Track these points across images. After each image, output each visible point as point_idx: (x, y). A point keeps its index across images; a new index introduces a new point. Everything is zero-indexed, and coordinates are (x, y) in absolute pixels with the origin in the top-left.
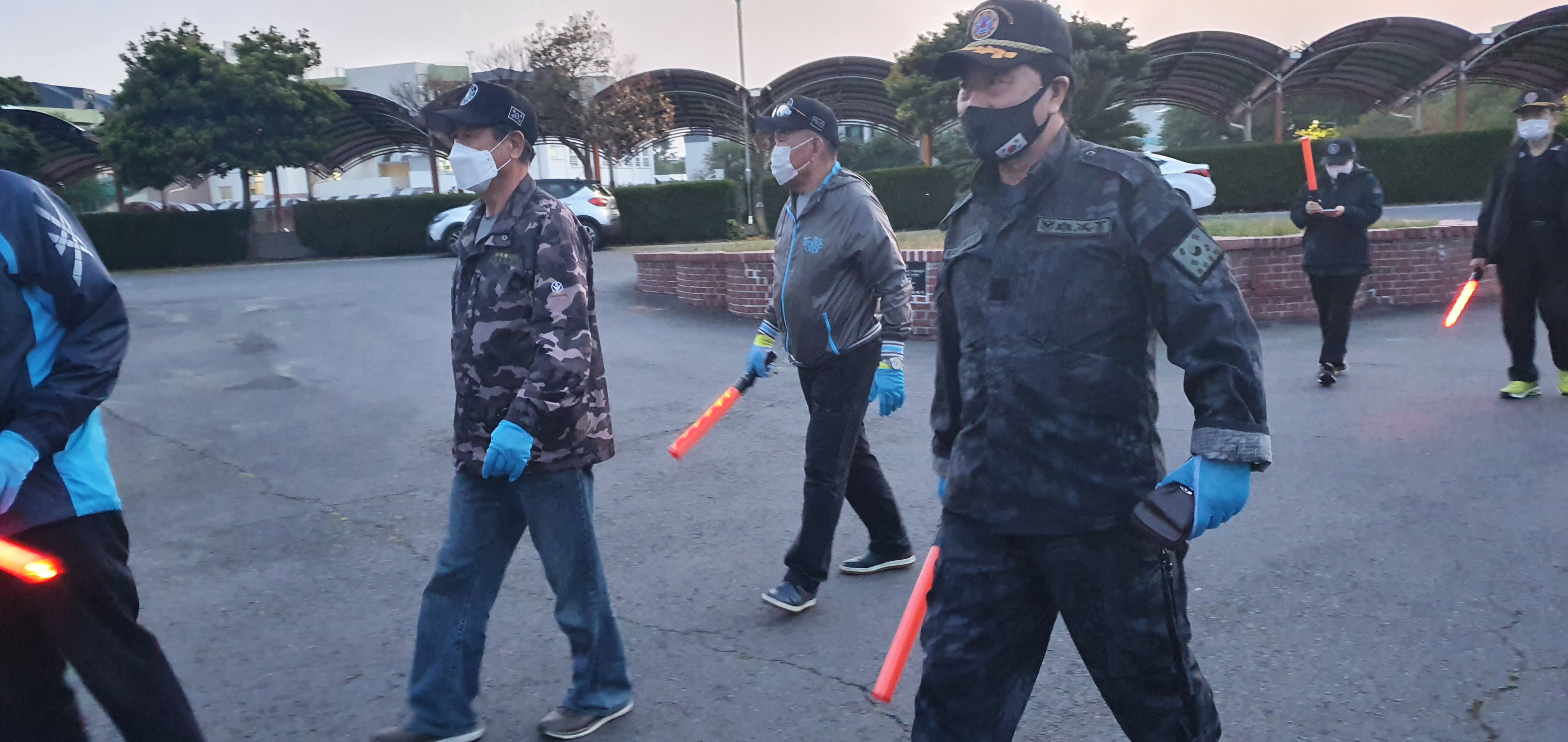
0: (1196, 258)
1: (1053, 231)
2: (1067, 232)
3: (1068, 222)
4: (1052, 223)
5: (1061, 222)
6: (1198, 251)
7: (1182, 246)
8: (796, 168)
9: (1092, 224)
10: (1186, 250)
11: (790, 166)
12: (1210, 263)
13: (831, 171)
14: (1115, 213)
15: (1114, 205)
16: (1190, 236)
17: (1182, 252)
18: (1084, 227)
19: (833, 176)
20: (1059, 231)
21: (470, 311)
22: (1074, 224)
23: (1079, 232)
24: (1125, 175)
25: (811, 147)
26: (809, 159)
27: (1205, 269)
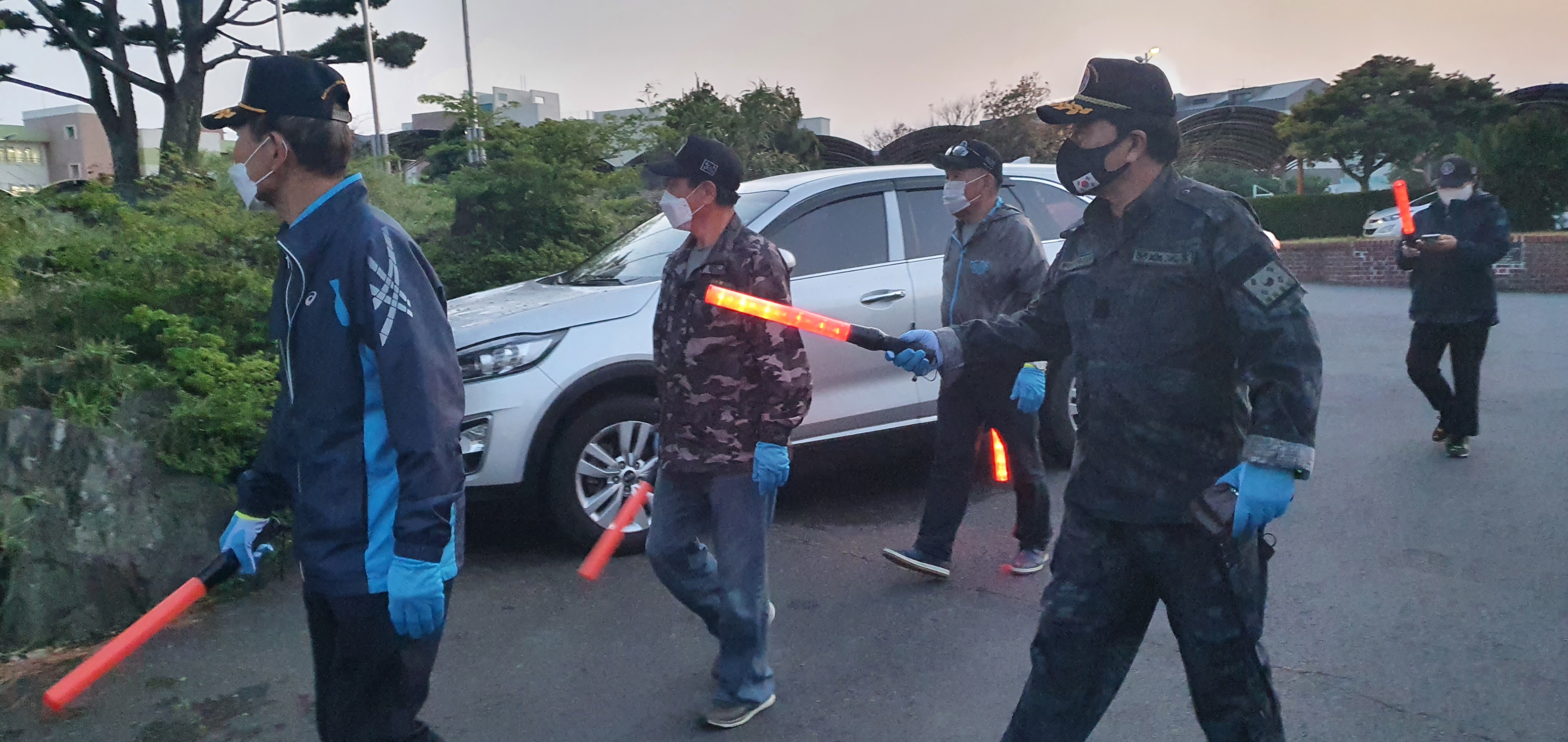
0: (1266, 288)
1: (1147, 261)
2: (1159, 262)
3: (1160, 254)
4: (1146, 254)
5: (1153, 253)
6: (1270, 282)
7: (1254, 277)
8: (969, 199)
9: (1179, 256)
10: (1258, 281)
11: (964, 198)
12: (1280, 293)
13: (995, 205)
14: (1198, 247)
15: (1198, 240)
16: (1265, 268)
17: (1254, 283)
18: (1171, 259)
19: (997, 209)
20: (1151, 261)
21: (684, 329)
22: (1165, 256)
23: (1168, 263)
24: (1209, 213)
25: (982, 183)
26: (980, 193)
27: (1274, 298)
